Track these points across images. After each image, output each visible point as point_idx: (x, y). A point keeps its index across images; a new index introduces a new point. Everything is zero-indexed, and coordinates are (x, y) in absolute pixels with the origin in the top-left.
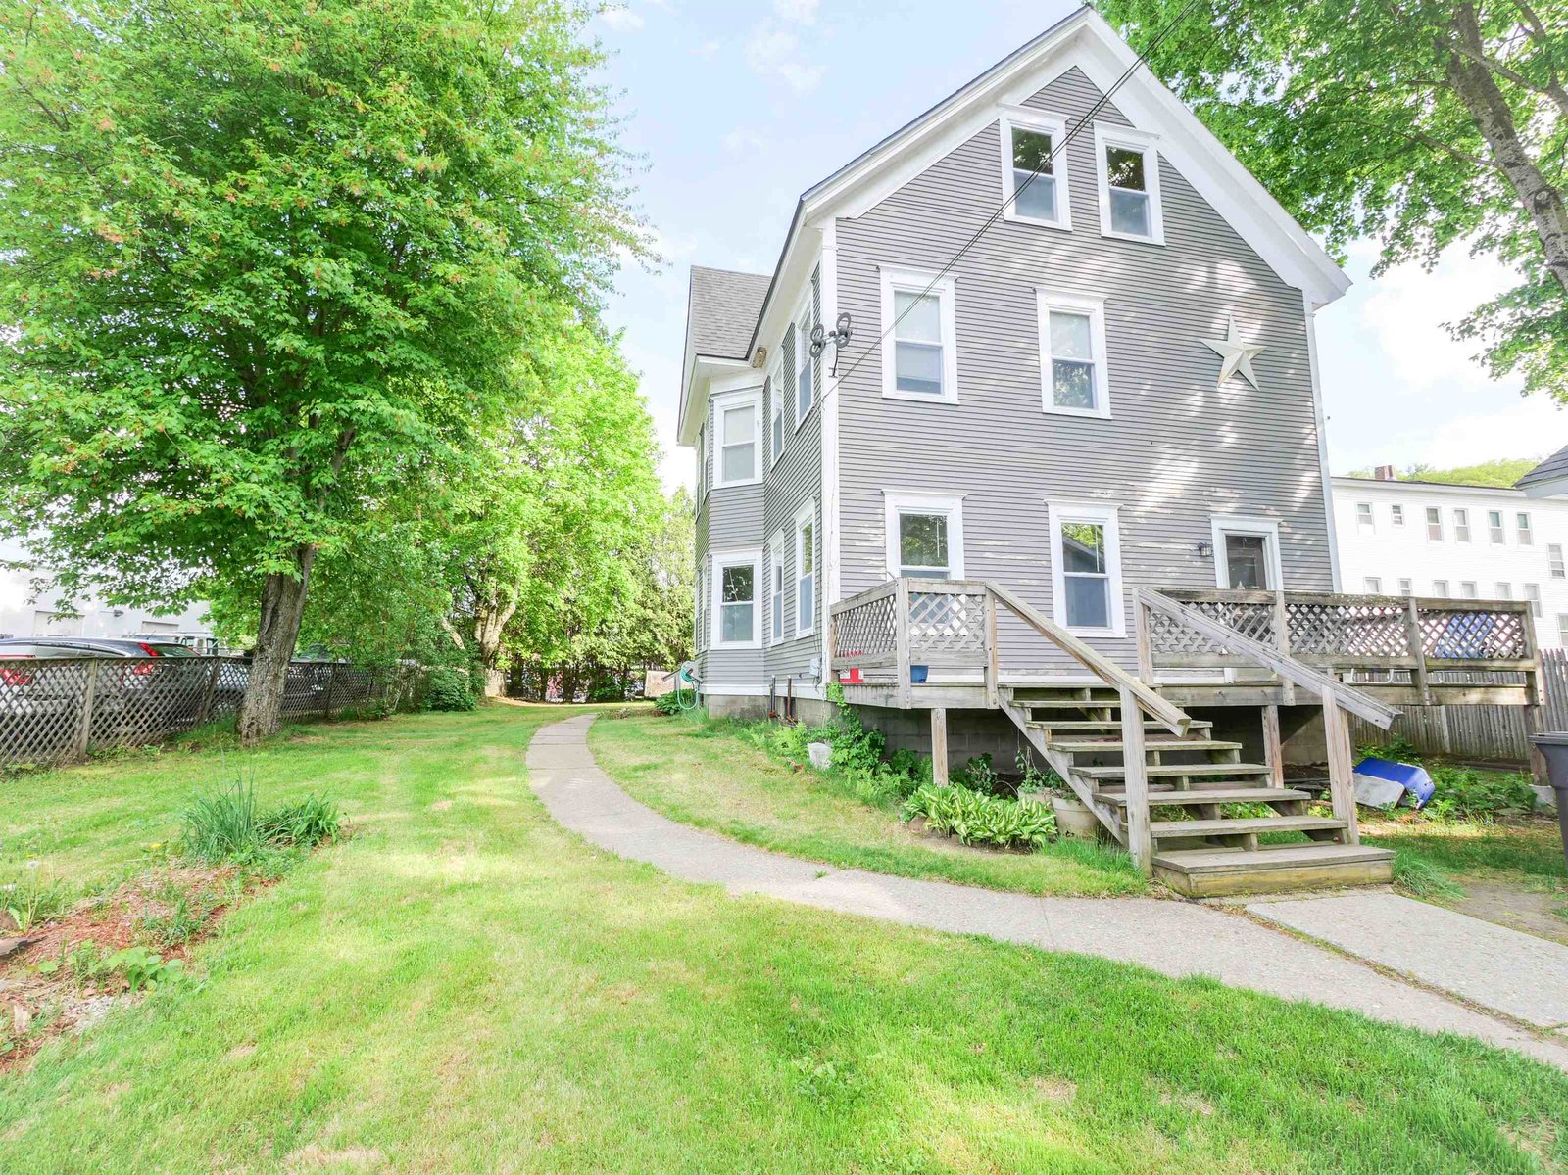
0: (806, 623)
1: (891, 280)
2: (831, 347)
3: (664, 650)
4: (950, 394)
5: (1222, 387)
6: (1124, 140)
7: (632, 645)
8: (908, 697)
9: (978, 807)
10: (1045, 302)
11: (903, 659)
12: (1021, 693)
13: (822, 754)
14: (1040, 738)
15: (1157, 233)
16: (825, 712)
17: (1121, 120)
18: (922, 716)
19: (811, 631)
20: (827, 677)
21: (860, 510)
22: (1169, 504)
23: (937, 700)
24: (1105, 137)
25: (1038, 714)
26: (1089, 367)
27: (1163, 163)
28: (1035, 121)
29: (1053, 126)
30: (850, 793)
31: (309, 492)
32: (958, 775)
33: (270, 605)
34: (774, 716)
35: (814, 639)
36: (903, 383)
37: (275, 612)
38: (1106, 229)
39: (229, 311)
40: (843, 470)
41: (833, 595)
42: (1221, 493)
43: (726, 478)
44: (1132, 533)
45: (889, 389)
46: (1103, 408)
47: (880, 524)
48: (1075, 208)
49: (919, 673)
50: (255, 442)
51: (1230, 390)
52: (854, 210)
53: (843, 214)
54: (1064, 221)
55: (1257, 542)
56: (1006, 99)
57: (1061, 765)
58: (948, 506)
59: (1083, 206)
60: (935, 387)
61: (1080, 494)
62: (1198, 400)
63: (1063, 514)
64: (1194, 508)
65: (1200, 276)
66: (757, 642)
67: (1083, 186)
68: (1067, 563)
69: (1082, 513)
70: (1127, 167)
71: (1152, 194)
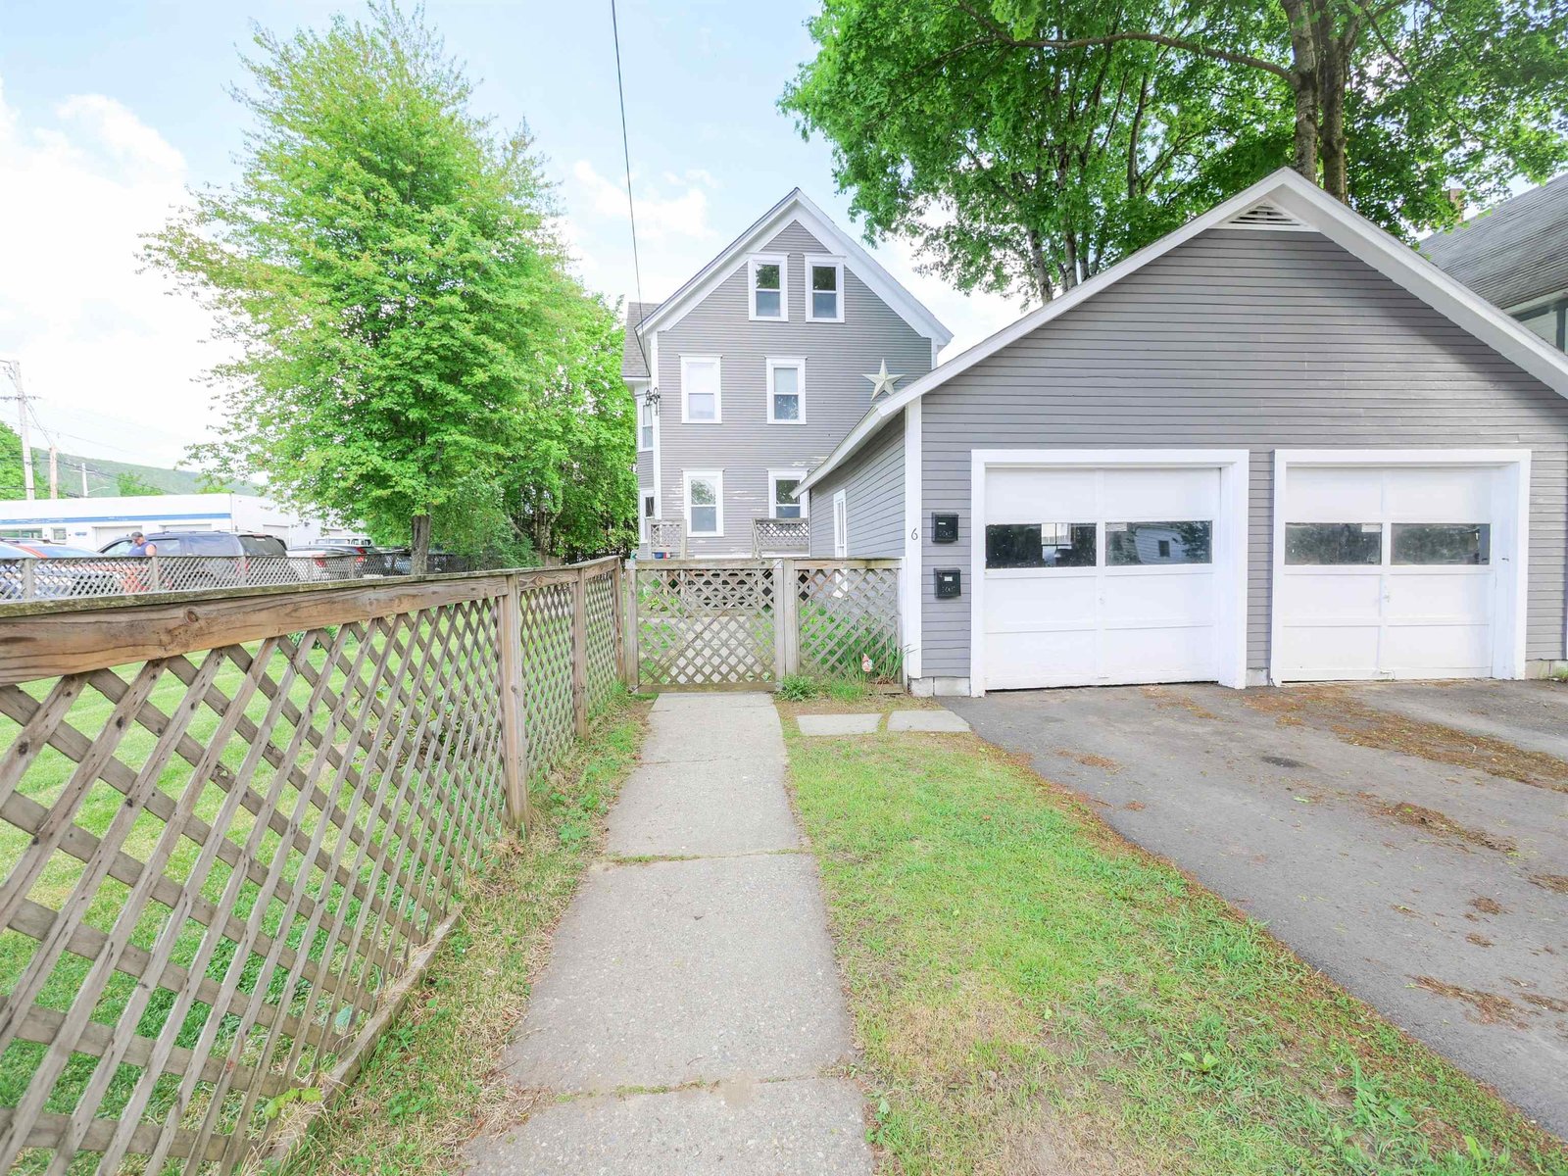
1: (687, 361)
2: (654, 401)
4: (718, 417)
6: (823, 261)
10: (771, 363)
15: (841, 316)
17: (824, 250)
21: (671, 481)
24: (812, 260)
26: (796, 396)
27: (848, 272)
28: (771, 259)
29: (781, 260)
31: (429, 475)
33: (416, 528)
36: (692, 414)
37: (418, 530)
38: (809, 318)
39: (391, 406)
40: (662, 461)
45: (685, 419)
47: (680, 486)
48: (791, 307)
50: (402, 456)
52: (667, 326)
53: (661, 329)
54: (783, 315)
56: (752, 249)
58: (716, 475)
59: (797, 306)
60: (711, 415)
61: (787, 465)
63: (775, 475)
65: (866, 338)
67: (796, 295)
68: (779, 499)
69: (787, 475)
70: (825, 278)
71: (840, 292)
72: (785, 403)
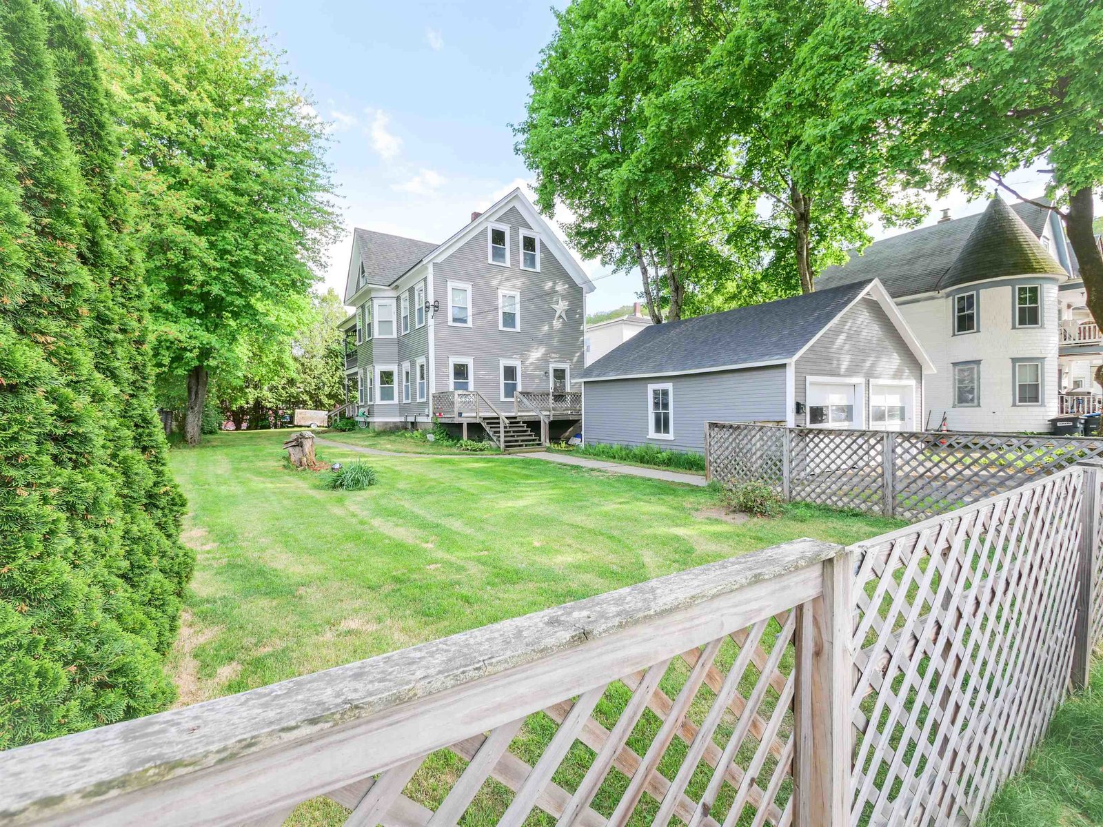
0: (422, 396)
1: (451, 284)
2: (432, 309)
3: (306, 397)
4: (470, 324)
5: (555, 322)
6: (529, 234)
7: (285, 395)
8: (457, 420)
9: (472, 444)
10: (500, 292)
11: (456, 410)
12: (485, 419)
13: (431, 437)
14: (488, 429)
15: (538, 269)
16: (431, 426)
17: (529, 227)
18: (461, 425)
19: (425, 400)
20: (431, 415)
21: (441, 363)
22: (538, 360)
23: (465, 422)
24: (523, 232)
25: (488, 423)
26: (514, 315)
27: (541, 242)
28: (501, 227)
29: (505, 228)
30: (442, 445)
32: (469, 438)
34: (406, 429)
35: (426, 403)
36: (455, 320)
38: (522, 267)
40: (436, 349)
41: (432, 390)
42: (553, 356)
43: (380, 334)
44: (525, 370)
45: (451, 323)
46: (518, 329)
47: (447, 367)
48: (512, 259)
49: (460, 414)
51: (557, 324)
52: (439, 260)
53: (436, 262)
54: (508, 263)
55: (563, 371)
56: (491, 219)
57: (491, 434)
58: (469, 361)
59: (515, 262)
60: (465, 321)
61: (510, 357)
62: (546, 328)
63: (504, 362)
64: (545, 360)
65: (549, 285)
66: (396, 401)
67: (515, 252)
68: (506, 379)
69: (510, 363)
70: (529, 243)
71: (538, 254)
72: (509, 319)
